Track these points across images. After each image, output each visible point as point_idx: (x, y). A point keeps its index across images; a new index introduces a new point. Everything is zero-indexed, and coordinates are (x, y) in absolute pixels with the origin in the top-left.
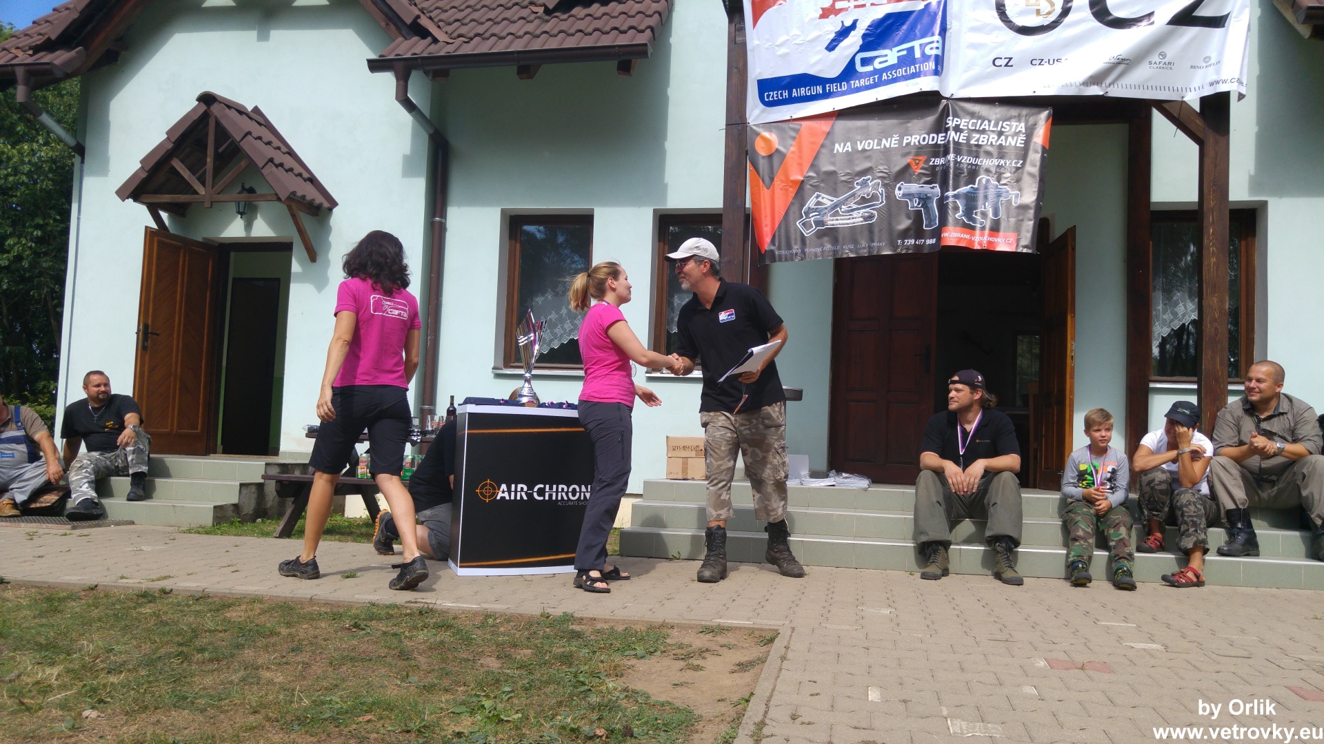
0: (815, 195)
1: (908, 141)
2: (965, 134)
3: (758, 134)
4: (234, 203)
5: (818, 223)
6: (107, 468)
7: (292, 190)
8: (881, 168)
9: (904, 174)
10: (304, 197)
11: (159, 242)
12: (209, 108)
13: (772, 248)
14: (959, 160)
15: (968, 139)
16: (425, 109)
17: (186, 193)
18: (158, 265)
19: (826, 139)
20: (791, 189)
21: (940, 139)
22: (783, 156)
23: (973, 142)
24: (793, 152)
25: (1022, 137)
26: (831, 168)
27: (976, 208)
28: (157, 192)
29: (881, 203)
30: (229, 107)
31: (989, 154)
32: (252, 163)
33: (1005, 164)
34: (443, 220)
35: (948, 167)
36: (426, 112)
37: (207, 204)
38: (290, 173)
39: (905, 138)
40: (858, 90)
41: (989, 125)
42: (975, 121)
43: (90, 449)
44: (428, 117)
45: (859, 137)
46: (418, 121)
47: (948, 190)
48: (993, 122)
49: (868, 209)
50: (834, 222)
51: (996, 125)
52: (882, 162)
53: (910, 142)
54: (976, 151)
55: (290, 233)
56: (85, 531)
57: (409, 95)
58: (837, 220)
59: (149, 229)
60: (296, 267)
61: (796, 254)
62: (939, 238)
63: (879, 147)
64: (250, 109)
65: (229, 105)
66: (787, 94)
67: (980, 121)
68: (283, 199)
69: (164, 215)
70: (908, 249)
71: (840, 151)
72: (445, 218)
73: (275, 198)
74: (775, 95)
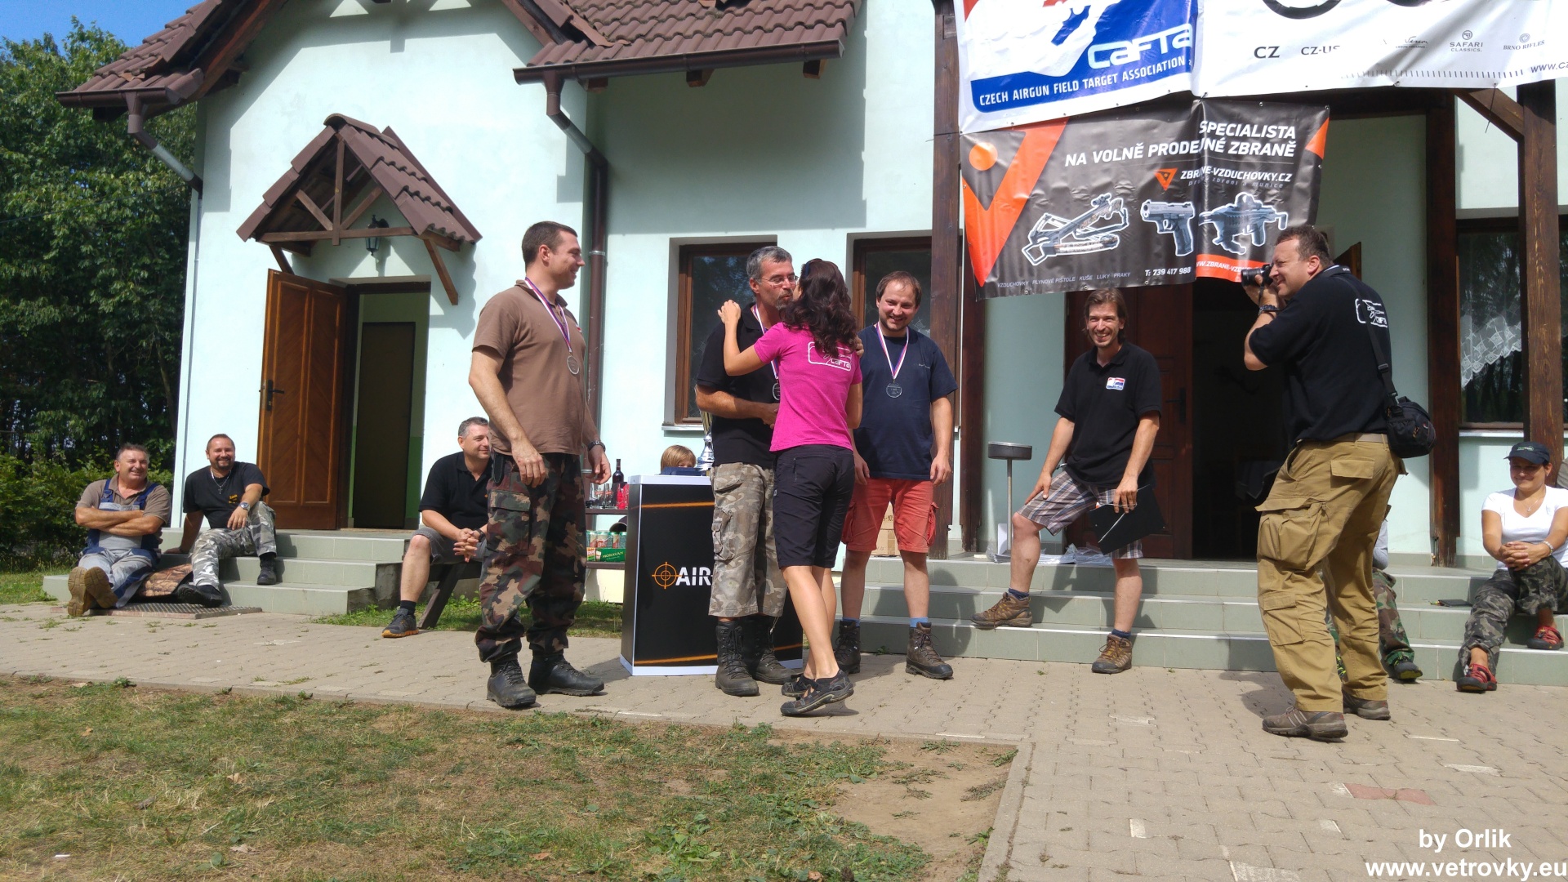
0: (1044, 216)
1: (1155, 151)
2: (1222, 141)
3: (972, 145)
4: (364, 239)
5: (1048, 250)
6: (232, 546)
7: (429, 223)
8: (1123, 183)
9: (1150, 191)
10: (443, 230)
11: (284, 287)
12: (337, 132)
13: (993, 279)
14: (1215, 174)
15: (1227, 147)
16: (581, 125)
17: (310, 230)
18: (281, 313)
19: (1055, 149)
20: (1014, 210)
21: (1193, 147)
22: (1004, 170)
23: (1231, 151)
24: (1016, 166)
25: (1292, 144)
26: (1063, 184)
27: (1237, 232)
28: (280, 229)
29: (1125, 224)
30: (359, 130)
31: (1250, 167)
32: (384, 193)
33: (1271, 177)
34: (603, 254)
35: (1203, 182)
36: (582, 127)
37: (335, 242)
38: (426, 202)
39: (1151, 147)
40: (1093, 91)
41: (1251, 131)
42: (1234, 125)
43: (213, 526)
44: (583, 131)
45: (1095, 147)
46: (573, 139)
47: (1203, 210)
48: (1256, 127)
49: (1108, 233)
50: (1068, 249)
51: (1259, 130)
52: (1123, 175)
53: (1157, 153)
54: (1236, 162)
55: (430, 273)
56: (211, 621)
57: (562, 109)
58: (1071, 246)
59: (272, 273)
60: (435, 308)
61: (1023, 287)
62: (1194, 268)
63: (1119, 159)
64: (381, 129)
65: (359, 128)
66: (1006, 96)
67: (1240, 126)
68: (419, 233)
69: (288, 255)
70: (1158, 280)
71: (1073, 164)
72: (606, 251)
73: (411, 231)
74: (993, 99)
